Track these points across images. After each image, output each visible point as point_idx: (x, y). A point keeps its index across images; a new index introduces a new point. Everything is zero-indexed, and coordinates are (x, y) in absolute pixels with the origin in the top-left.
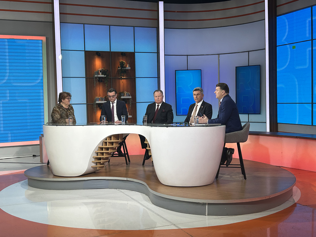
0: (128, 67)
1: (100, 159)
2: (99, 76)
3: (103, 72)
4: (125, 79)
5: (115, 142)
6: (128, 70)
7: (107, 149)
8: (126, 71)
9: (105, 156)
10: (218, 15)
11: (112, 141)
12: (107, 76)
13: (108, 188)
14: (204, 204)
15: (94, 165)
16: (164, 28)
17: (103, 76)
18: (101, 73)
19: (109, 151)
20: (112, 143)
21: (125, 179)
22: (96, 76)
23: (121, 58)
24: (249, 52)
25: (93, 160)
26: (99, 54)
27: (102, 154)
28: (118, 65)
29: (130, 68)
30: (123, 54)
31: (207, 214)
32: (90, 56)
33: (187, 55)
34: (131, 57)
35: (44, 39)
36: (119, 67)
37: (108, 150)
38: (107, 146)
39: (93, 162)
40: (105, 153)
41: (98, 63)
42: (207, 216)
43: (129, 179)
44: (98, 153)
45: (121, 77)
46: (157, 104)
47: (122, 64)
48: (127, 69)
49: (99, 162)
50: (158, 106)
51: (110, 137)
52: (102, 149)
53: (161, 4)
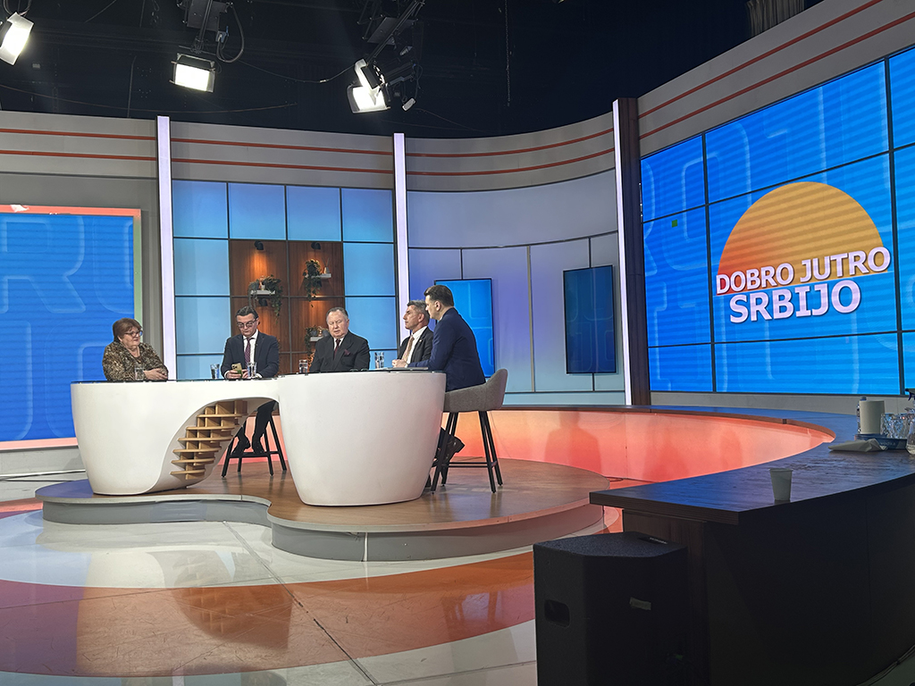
0: (326, 274)
1: (191, 456)
2: (259, 292)
3: (269, 285)
4: (318, 299)
5: (224, 418)
6: (326, 280)
8: (320, 283)
9: (201, 449)
10: (526, 160)
11: (216, 415)
12: (279, 292)
13: (205, 520)
14: (360, 536)
15: (178, 470)
16: (407, 190)
17: (268, 292)
18: (263, 287)
19: (212, 438)
20: (218, 421)
21: (238, 498)
22: (252, 292)
23: (312, 254)
24: (589, 238)
25: (176, 458)
26: (259, 245)
27: (196, 444)
28: (304, 268)
29: (330, 276)
30: (316, 246)
32: (240, 251)
33: (461, 249)
34: (333, 252)
35: (137, 213)
36: (305, 274)
37: (209, 436)
38: (206, 428)
39: (174, 463)
41: (259, 266)
42: (365, 563)
43: (245, 498)
44: (186, 442)
45: (310, 296)
47: (312, 269)
48: (322, 276)
49: (189, 463)
50: (338, 341)
52: (194, 433)
53: (399, 138)
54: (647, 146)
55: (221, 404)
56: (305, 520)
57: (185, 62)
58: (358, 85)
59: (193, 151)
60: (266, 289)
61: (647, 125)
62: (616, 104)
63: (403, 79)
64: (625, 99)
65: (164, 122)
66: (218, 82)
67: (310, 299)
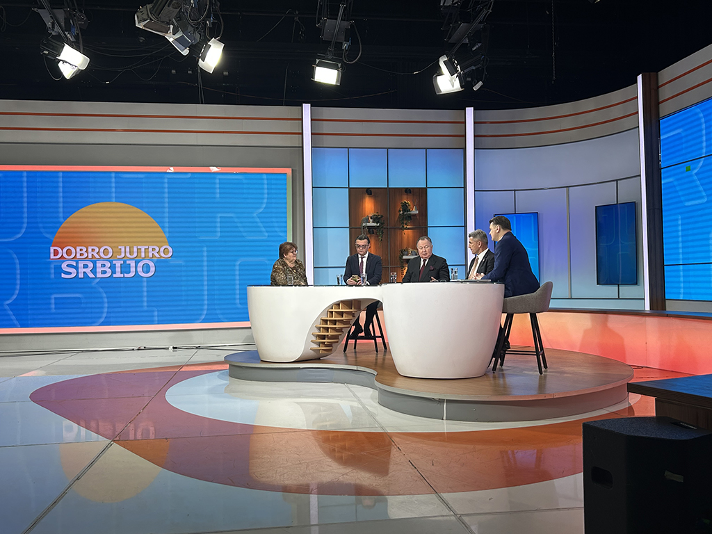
0: (414, 211)
1: (323, 337)
2: (368, 224)
3: (375, 219)
4: (409, 229)
5: (346, 312)
6: (415, 215)
7: (334, 322)
8: (410, 217)
9: (330, 333)
11: (340, 310)
12: (382, 224)
13: (332, 382)
15: (315, 346)
16: (475, 149)
17: (375, 224)
18: (371, 220)
19: (338, 326)
20: (341, 314)
21: (355, 368)
22: (364, 224)
23: (405, 197)
24: (617, 181)
25: (314, 339)
26: (369, 191)
27: (327, 329)
28: (399, 207)
29: (417, 212)
30: (408, 191)
31: (445, 418)
32: (356, 195)
33: (515, 191)
34: (420, 195)
35: (289, 171)
36: (400, 211)
37: (335, 324)
38: (333, 318)
39: (312, 341)
40: (331, 328)
41: (369, 206)
42: (445, 421)
43: (360, 368)
44: (320, 327)
45: (403, 226)
47: (405, 208)
48: (412, 213)
49: (322, 343)
50: (424, 261)
51: (338, 304)
52: (326, 321)
53: (470, 111)
54: (665, 109)
55: (344, 302)
56: (401, 387)
57: (321, 65)
58: (441, 74)
59: (326, 127)
60: (373, 222)
61: (665, 93)
62: (640, 78)
63: (474, 68)
64: (648, 73)
65: (307, 108)
66: (343, 78)
67: (403, 229)
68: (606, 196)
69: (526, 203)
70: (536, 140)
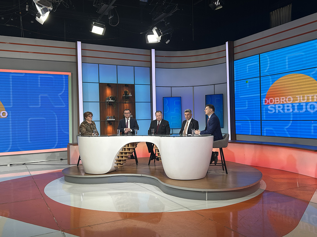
0: (130, 95)
1: (120, 161)
2: (110, 101)
5: (131, 148)
7: (126, 153)
8: (128, 98)
9: (124, 159)
10: (193, 59)
11: (129, 147)
12: (115, 101)
13: (127, 182)
14: (205, 192)
15: (116, 165)
16: (155, 68)
17: (112, 101)
18: (111, 99)
20: (129, 149)
21: (140, 175)
22: (107, 101)
23: (125, 88)
24: (214, 85)
25: (116, 162)
26: (109, 85)
27: (122, 157)
28: (123, 93)
29: (131, 95)
30: (126, 85)
31: (207, 200)
32: (103, 87)
33: (171, 87)
34: (132, 87)
35: (69, 74)
36: (124, 95)
37: (126, 154)
38: (126, 151)
40: (124, 156)
41: (108, 92)
42: (207, 201)
43: (143, 175)
44: (119, 156)
46: (158, 121)
47: (126, 93)
48: (129, 96)
49: (119, 163)
50: (159, 122)
51: (128, 145)
52: (122, 153)
53: (153, 51)
54: (236, 57)
55: (131, 144)
56: (169, 184)
57: (96, 25)
59: (88, 53)
60: (112, 100)
61: (237, 50)
62: (227, 43)
63: (168, 33)
64: (230, 41)
65: (79, 44)
66: (106, 32)
67: (126, 103)
68: (210, 91)
69: (176, 92)
70: (180, 66)
